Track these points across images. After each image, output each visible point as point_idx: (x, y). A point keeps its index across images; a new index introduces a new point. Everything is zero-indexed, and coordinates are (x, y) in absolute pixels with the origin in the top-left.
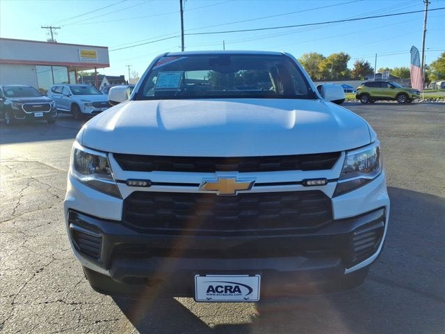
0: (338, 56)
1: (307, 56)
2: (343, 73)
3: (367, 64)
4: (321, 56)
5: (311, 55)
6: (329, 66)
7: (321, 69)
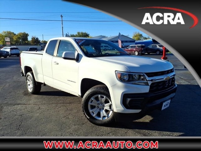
0: (23, 34)
1: (5, 32)
2: (26, 42)
3: (37, 38)
4: (13, 33)
5: (8, 32)
6: (19, 38)
7: (15, 39)
